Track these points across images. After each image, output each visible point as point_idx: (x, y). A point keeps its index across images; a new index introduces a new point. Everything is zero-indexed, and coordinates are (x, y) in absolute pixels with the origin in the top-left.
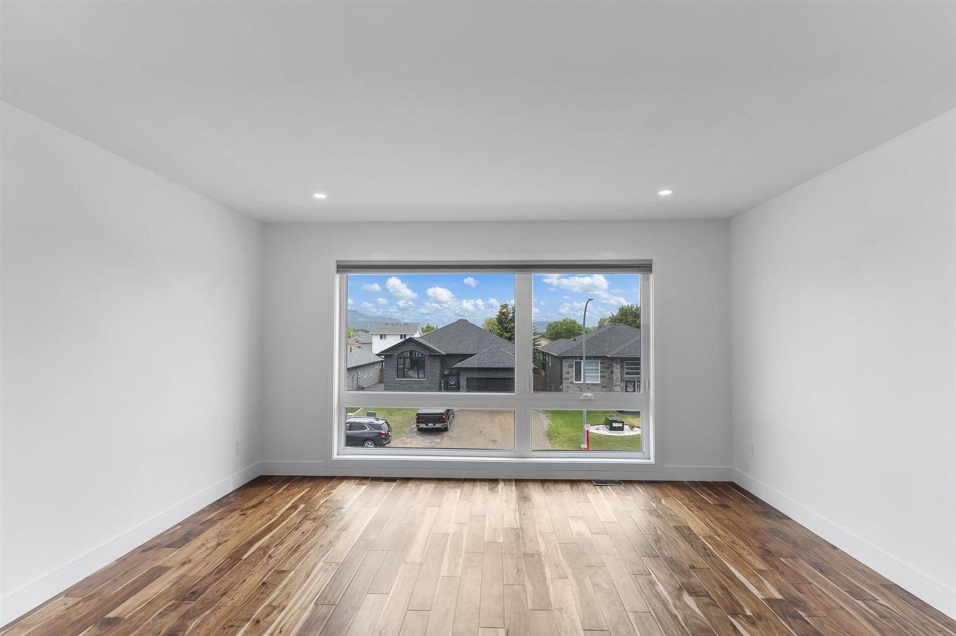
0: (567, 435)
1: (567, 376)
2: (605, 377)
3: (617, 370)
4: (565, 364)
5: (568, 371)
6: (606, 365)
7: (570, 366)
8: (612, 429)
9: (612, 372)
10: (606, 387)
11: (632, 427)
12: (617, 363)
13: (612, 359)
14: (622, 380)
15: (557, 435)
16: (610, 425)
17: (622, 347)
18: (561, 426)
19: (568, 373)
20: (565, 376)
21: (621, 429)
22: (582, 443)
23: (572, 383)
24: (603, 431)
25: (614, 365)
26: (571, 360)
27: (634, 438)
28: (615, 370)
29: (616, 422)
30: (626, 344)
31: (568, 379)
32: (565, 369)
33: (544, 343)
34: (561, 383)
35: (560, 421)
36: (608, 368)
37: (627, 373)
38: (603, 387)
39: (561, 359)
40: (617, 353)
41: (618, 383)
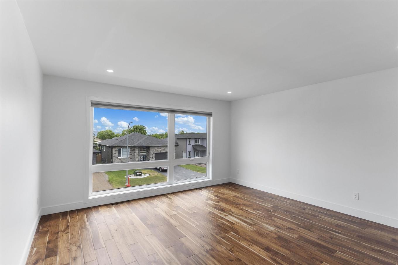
0: (118, 181)
1: (115, 155)
2: (132, 155)
3: (137, 151)
4: (114, 150)
5: (115, 152)
6: (132, 150)
7: (116, 151)
8: (137, 175)
9: (135, 153)
10: (132, 159)
11: (145, 174)
12: (137, 148)
13: (135, 147)
14: (139, 156)
15: (113, 181)
16: (135, 174)
17: (138, 142)
18: (114, 177)
19: (115, 154)
20: (114, 155)
21: (141, 175)
22: (126, 183)
23: (117, 158)
24: (132, 177)
25: (136, 149)
26: (116, 148)
27: (146, 178)
28: (136, 151)
29: (138, 172)
30: (140, 141)
31: (115, 156)
32: (114, 152)
33: (99, 141)
34: (112, 158)
35: (113, 175)
36: (133, 151)
37: (141, 153)
38: (130, 159)
39: (112, 148)
40: (137, 144)
41: (137, 157)
